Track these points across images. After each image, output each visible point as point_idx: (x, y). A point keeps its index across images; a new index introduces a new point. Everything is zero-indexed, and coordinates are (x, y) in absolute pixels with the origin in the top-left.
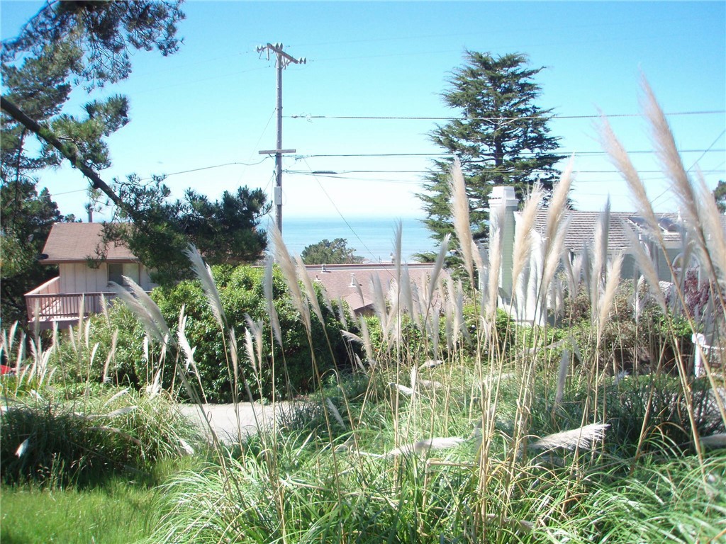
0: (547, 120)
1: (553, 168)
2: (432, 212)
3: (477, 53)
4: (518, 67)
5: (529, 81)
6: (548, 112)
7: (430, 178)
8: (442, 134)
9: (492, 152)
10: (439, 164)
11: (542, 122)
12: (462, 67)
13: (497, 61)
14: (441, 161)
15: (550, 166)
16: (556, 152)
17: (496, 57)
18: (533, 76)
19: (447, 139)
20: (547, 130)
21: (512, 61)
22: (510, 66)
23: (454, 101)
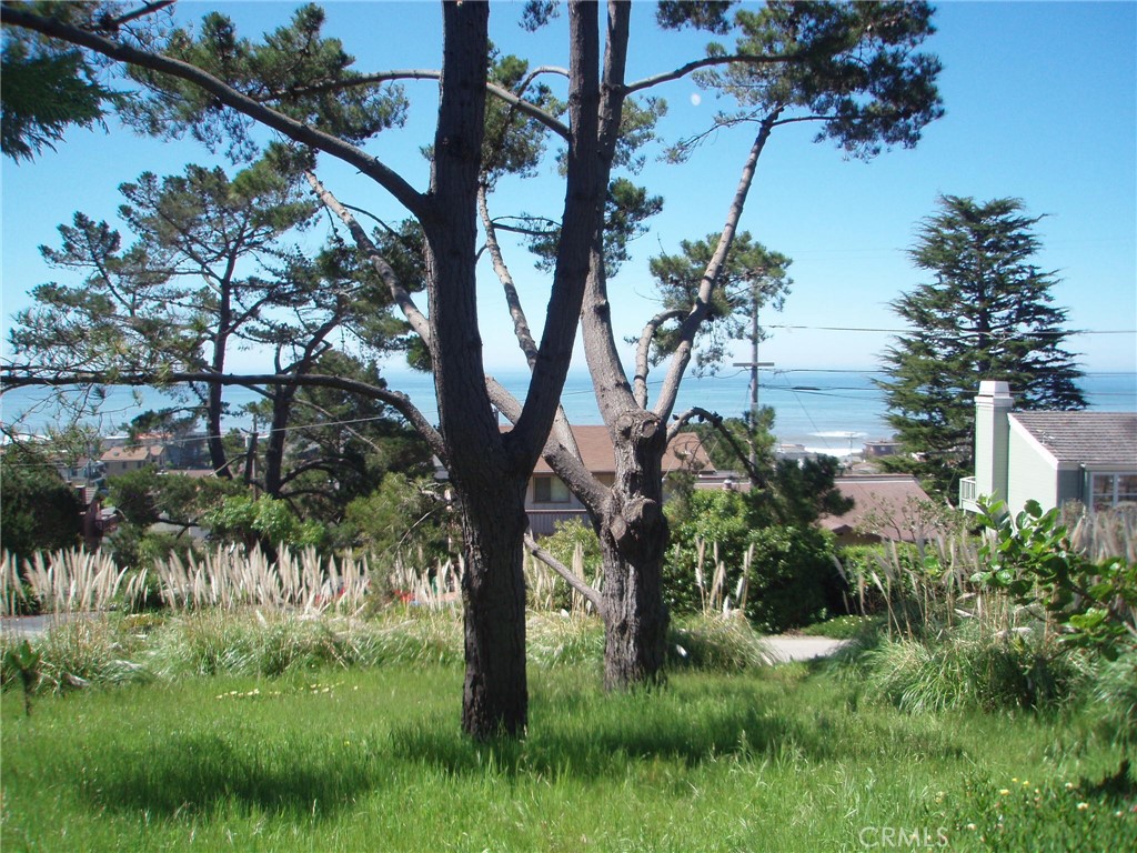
0: (1050, 284)
1: (1057, 347)
2: (893, 405)
3: (955, 198)
4: (1010, 214)
5: (1024, 231)
6: (1050, 274)
7: (890, 359)
8: (910, 304)
9: (974, 325)
10: (904, 341)
11: (1043, 287)
12: (936, 215)
13: (981, 208)
14: (906, 337)
15: (1054, 345)
16: (1063, 327)
17: (980, 203)
18: (1031, 225)
19: (914, 308)
20: (1049, 299)
21: (1003, 207)
22: (998, 214)
23: (925, 261)
